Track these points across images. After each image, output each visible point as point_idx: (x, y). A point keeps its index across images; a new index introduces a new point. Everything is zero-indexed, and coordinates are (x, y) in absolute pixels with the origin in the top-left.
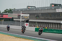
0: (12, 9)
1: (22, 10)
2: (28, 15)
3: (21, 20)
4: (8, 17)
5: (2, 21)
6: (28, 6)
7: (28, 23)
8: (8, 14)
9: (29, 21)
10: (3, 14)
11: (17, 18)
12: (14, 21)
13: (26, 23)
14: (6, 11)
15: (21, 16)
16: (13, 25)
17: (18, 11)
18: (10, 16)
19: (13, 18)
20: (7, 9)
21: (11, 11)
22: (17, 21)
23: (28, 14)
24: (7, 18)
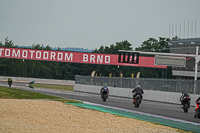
0: (168, 40)
1: (199, 42)
3: (196, 74)
4: (155, 65)
5: (135, 76)
8: (153, 56)
10: (138, 55)
11: (183, 69)
12: (175, 77)
14: (147, 46)
15: (197, 62)
16: (171, 90)
17: (186, 46)
18: (160, 60)
19: (170, 69)
20: (151, 39)
21: (163, 45)
22: (183, 77)
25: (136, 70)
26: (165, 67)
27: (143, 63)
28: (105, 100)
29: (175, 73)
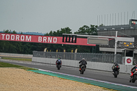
0: (96, 26)
1: (118, 28)
2: (132, 40)
3: (115, 50)
5: (74, 52)
6: (133, 20)
7: (131, 58)
8: (86, 37)
9: (135, 52)
10: (76, 37)
11: (107, 47)
12: (101, 52)
13: (127, 58)
14: (82, 31)
15: (116, 41)
16: (98, 61)
17: (109, 30)
18: (91, 41)
19: (98, 46)
20: (85, 26)
21: (93, 30)
22: (107, 52)
23: (132, 36)
24: (84, 46)
25: (75, 47)
26: (95, 45)
27: (80, 42)
28: (59, 69)
29: (101, 49)
